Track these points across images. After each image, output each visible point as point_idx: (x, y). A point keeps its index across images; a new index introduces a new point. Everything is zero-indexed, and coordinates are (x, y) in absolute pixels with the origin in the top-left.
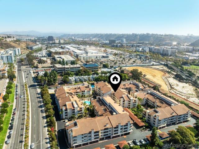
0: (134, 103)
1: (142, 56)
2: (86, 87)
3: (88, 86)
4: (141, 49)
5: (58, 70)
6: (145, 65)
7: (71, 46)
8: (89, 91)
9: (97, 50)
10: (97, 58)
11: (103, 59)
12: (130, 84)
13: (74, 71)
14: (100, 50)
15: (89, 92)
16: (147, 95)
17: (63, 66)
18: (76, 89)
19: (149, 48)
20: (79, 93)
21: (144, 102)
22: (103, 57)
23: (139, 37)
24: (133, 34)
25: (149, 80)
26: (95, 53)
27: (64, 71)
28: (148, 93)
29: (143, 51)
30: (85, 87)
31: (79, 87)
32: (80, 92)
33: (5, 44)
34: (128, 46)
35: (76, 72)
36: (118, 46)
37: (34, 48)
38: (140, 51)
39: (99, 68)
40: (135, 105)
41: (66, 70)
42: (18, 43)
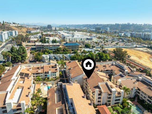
0: (116, 97)
1: (125, 39)
2: (53, 67)
3: (56, 65)
4: (123, 34)
5: (37, 48)
6: (128, 47)
7: (63, 31)
8: (55, 72)
9: (83, 34)
10: (81, 40)
11: (87, 41)
12: (112, 65)
13: (52, 50)
14: (86, 34)
15: (54, 74)
16: (138, 82)
17: (43, 44)
18: (38, 68)
19: (131, 33)
20: (41, 75)
21: (133, 94)
22: (88, 39)
23: (121, 26)
24: (116, 24)
25: (135, 62)
26: (81, 36)
27: (42, 49)
28: (138, 81)
29: (125, 36)
30: (51, 67)
31: (42, 66)
32: (41, 73)
33: (7, 27)
34: (111, 32)
35: (54, 50)
36: (103, 32)
37: (32, 32)
38: (122, 36)
39: (80, 47)
40: (119, 100)
41: (44, 47)
42: (20, 28)
